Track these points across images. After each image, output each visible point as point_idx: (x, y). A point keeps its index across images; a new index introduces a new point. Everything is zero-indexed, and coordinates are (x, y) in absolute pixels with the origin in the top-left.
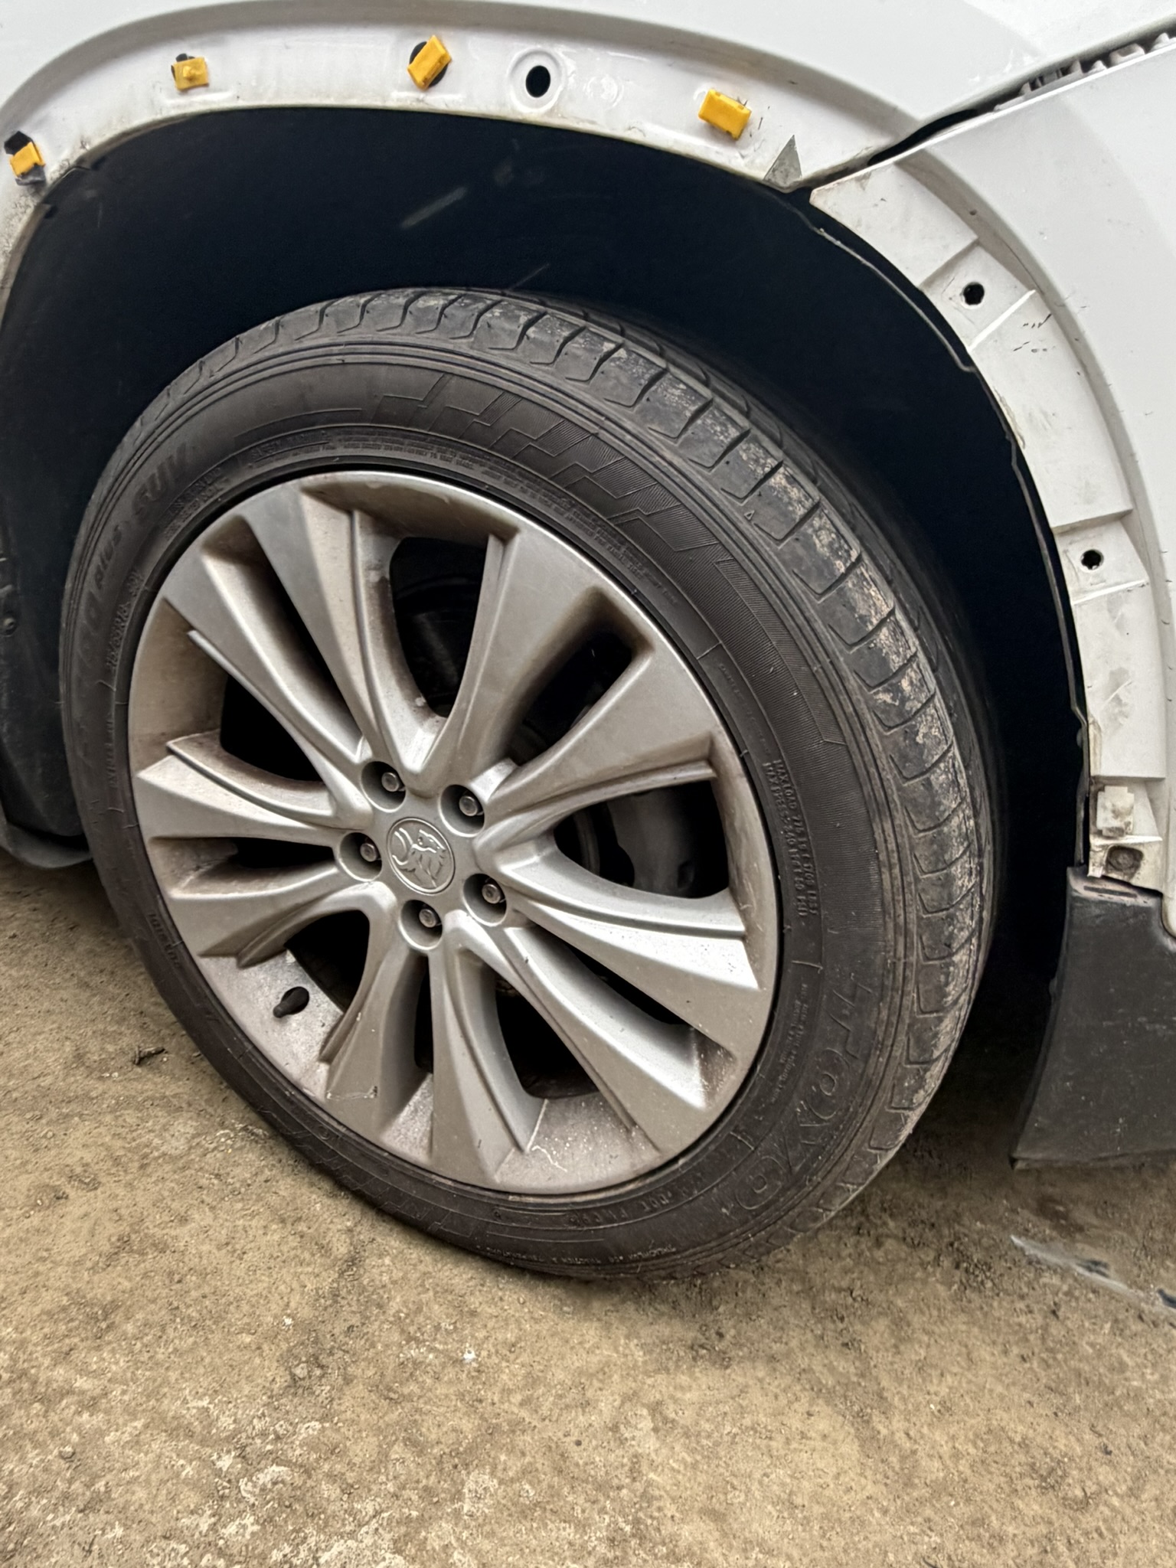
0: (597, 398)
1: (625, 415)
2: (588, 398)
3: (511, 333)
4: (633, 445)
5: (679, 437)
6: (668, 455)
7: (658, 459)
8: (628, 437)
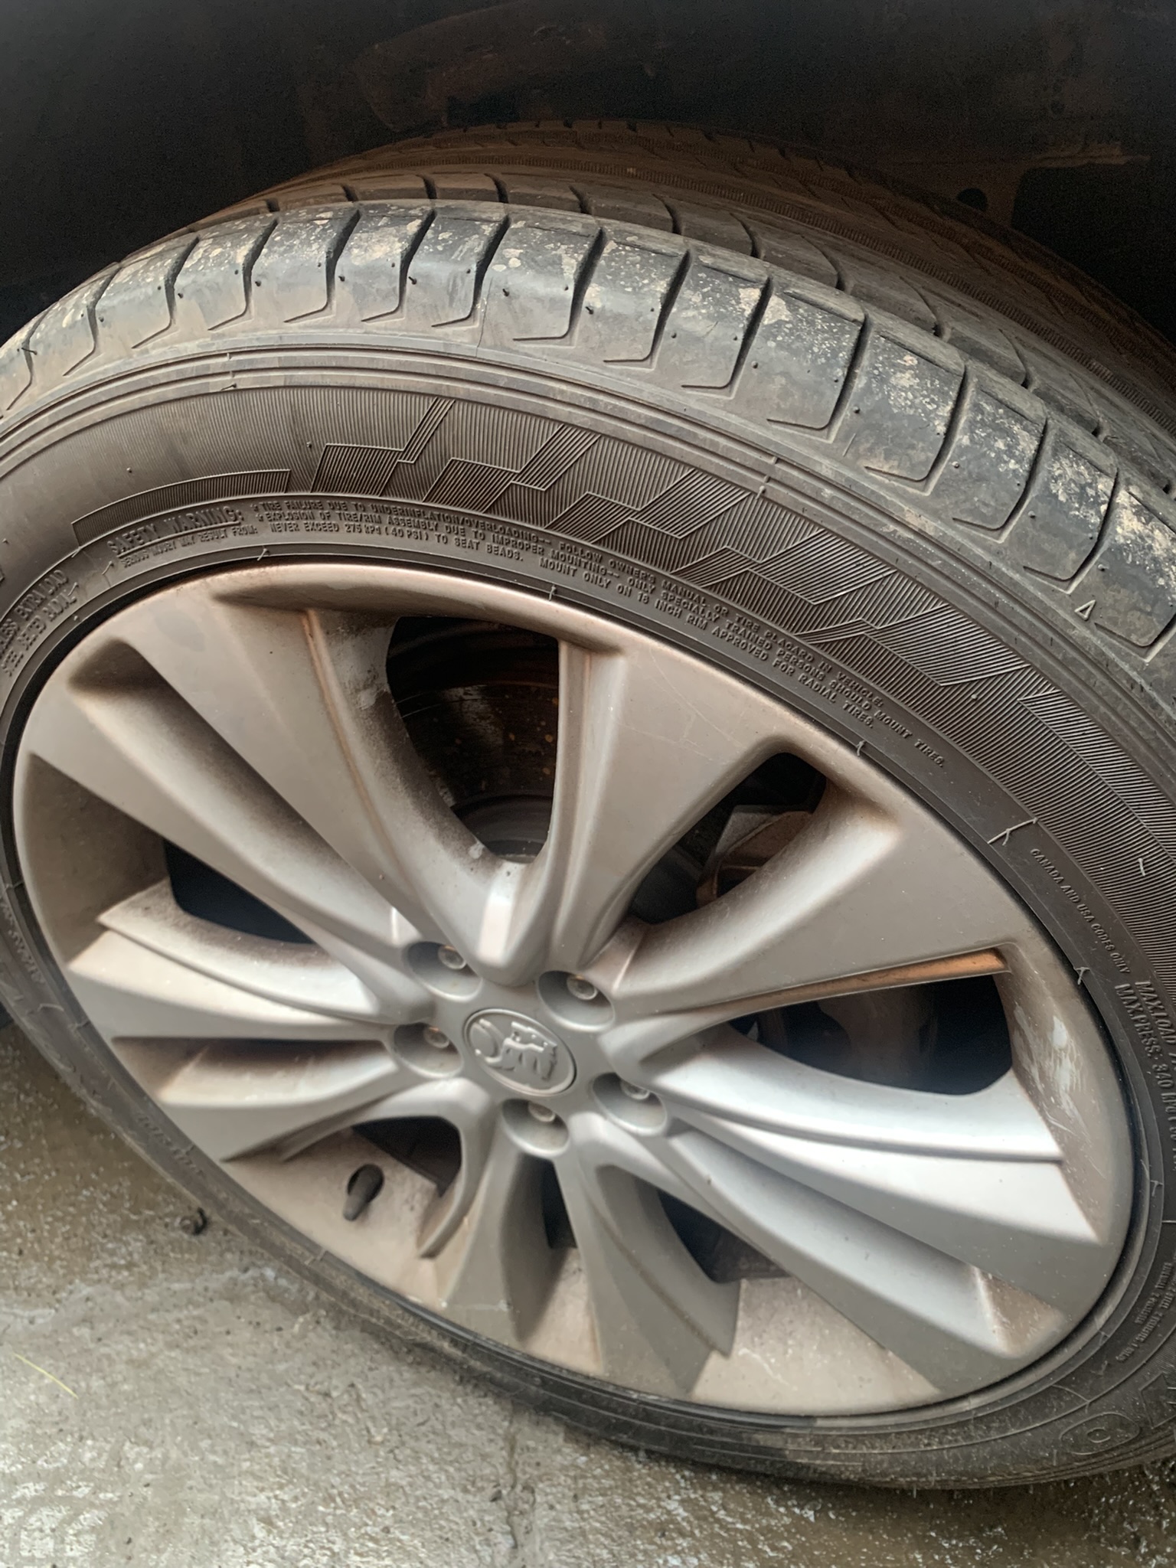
0: (750, 419)
1: (817, 448)
2: (735, 422)
3: (554, 302)
4: (838, 506)
5: (928, 478)
6: (912, 518)
7: (892, 527)
8: (828, 492)
